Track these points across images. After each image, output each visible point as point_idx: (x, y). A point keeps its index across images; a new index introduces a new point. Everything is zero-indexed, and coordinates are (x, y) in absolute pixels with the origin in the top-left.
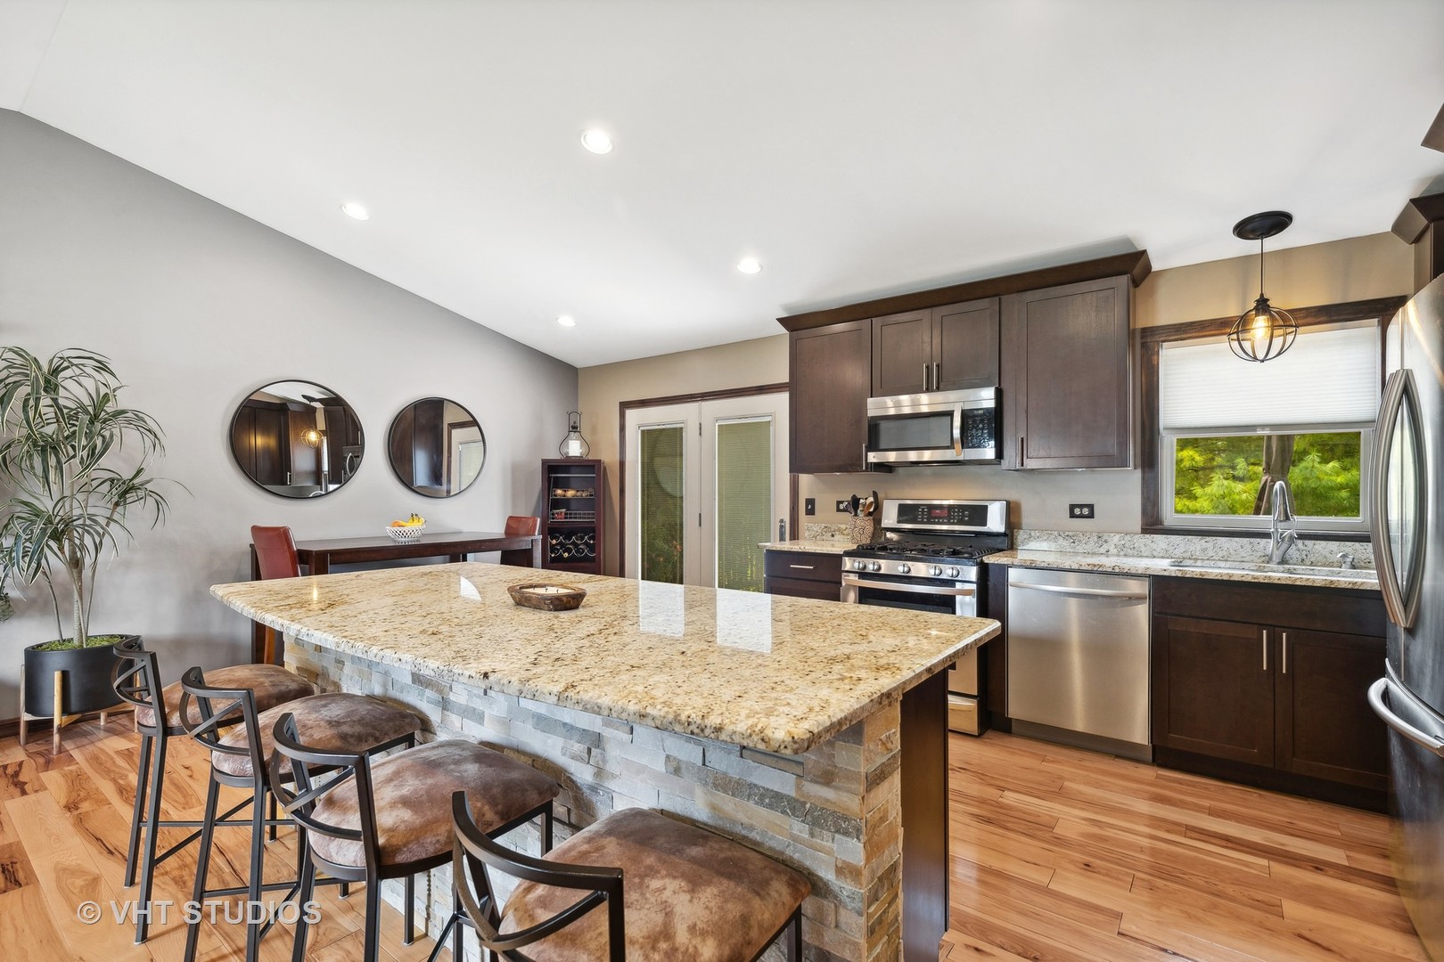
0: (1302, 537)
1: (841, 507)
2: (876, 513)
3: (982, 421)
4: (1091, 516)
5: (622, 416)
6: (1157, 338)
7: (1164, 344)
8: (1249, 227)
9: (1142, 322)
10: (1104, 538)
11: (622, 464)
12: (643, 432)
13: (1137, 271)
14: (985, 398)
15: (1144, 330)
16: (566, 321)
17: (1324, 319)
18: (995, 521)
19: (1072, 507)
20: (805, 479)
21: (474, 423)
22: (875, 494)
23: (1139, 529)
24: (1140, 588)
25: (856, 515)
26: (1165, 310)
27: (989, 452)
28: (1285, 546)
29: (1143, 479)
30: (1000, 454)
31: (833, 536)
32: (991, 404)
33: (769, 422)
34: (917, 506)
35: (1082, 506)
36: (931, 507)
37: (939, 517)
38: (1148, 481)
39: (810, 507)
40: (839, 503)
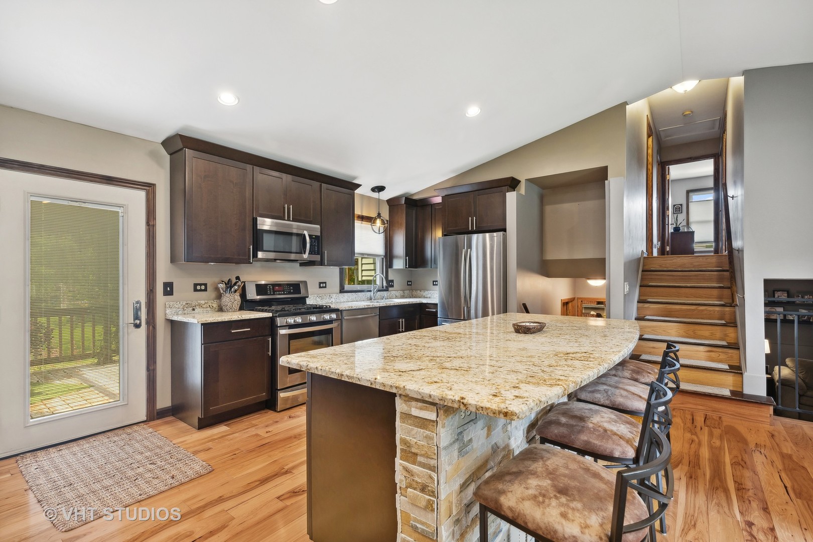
1: (199, 288)
14: (316, 230)
19: (320, 283)
23: (339, 291)
29: (340, 271)
31: (194, 310)
32: (319, 234)
33: (118, 212)
34: (266, 285)
35: (323, 283)
36: (274, 285)
37: (279, 291)
38: (342, 272)
39: (169, 289)
40: (196, 285)
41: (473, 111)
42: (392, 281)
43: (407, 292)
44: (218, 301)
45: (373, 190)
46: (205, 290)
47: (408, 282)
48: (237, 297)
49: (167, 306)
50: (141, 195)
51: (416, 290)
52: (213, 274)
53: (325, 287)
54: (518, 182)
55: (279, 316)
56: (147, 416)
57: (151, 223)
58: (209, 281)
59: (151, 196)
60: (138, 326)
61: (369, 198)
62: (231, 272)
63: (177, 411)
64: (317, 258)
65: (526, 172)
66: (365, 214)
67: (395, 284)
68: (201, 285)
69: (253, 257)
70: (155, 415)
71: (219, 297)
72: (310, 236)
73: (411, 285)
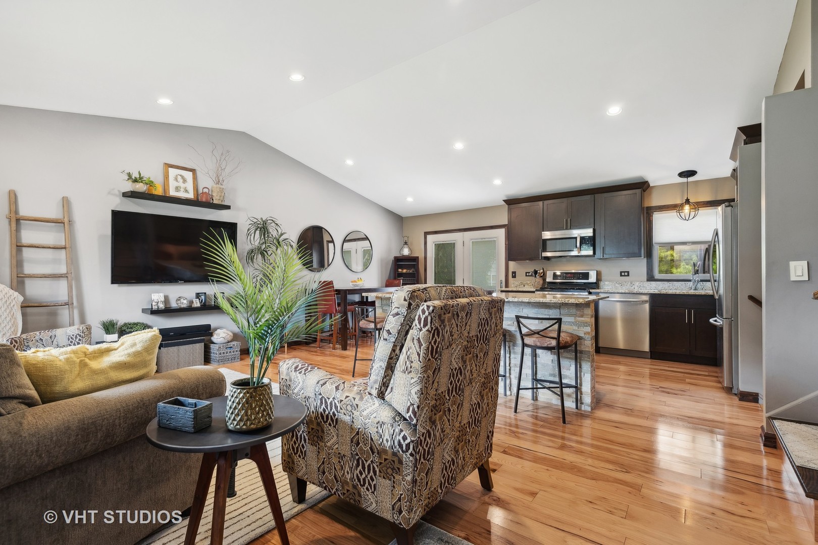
0: (702, 281)
1: (528, 274)
2: (544, 277)
3: (588, 241)
4: (628, 275)
5: (425, 238)
6: (652, 211)
7: (655, 213)
8: (683, 175)
9: (646, 205)
10: (633, 283)
11: (425, 258)
12: (435, 244)
13: (644, 188)
14: (589, 232)
15: (647, 207)
16: (410, 199)
17: (709, 205)
18: (593, 279)
19: (621, 272)
20: (511, 264)
21: (367, 238)
22: (543, 269)
23: (646, 280)
24: (646, 298)
25: (535, 277)
26: (655, 200)
27: (591, 252)
28: (696, 284)
29: (647, 261)
30: (594, 253)
31: (524, 286)
32: (591, 234)
33: (495, 240)
35: (625, 272)
37: (570, 277)
38: (650, 262)
39: (514, 275)
40: (526, 273)
46: (531, 276)
49: (513, 283)
72: (581, 237)
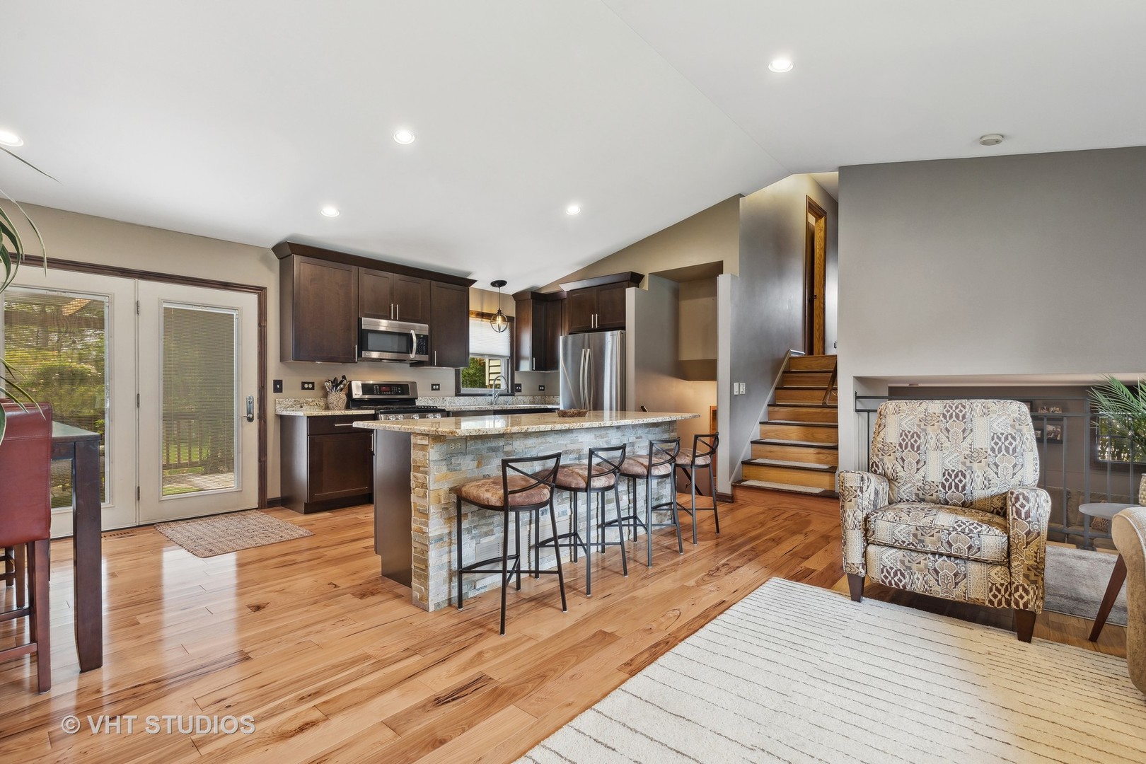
1: (306, 386)
6: (469, 316)
7: (473, 319)
10: (445, 399)
14: (424, 330)
19: (432, 385)
20: (273, 365)
22: (344, 377)
23: (454, 394)
29: (455, 373)
31: (301, 407)
32: (427, 333)
33: (233, 315)
34: (373, 385)
35: (436, 385)
36: (381, 385)
37: (386, 392)
38: (457, 374)
39: (278, 386)
40: (303, 383)
41: (573, 210)
42: (520, 385)
43: (537, 398)
44: (325, 399)
45: (494, 284)
46: (313, 388)
47: (540, 386)
48: (343, 395)
49: (277, 402)
50: (253, 298)
51: (549, 396)
52: (321, 373)
53: (439, 389)
54: (642, 276)
55: (381, 413)
56: (259, 504)
57: (263, 324)
58: (316, 378)
59: (263, 299)
60: (250, 420)
61: (491, 293)
62: (337, 371)
63: (285, 502)
64: (425, 358)
65: (650, 266)
66: (486, 310)
67: (523, 388)
68: (308, 383)
69: (358, 356)
70: (266, 504)
71: (326, 395)
72: (417, 335)
73: (544, 390)
